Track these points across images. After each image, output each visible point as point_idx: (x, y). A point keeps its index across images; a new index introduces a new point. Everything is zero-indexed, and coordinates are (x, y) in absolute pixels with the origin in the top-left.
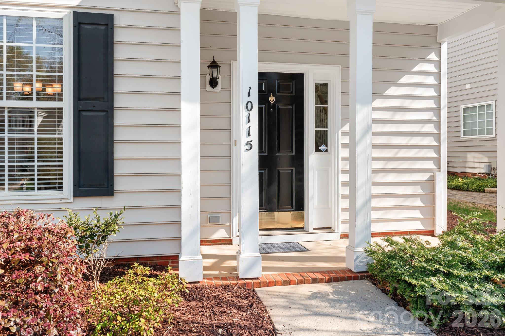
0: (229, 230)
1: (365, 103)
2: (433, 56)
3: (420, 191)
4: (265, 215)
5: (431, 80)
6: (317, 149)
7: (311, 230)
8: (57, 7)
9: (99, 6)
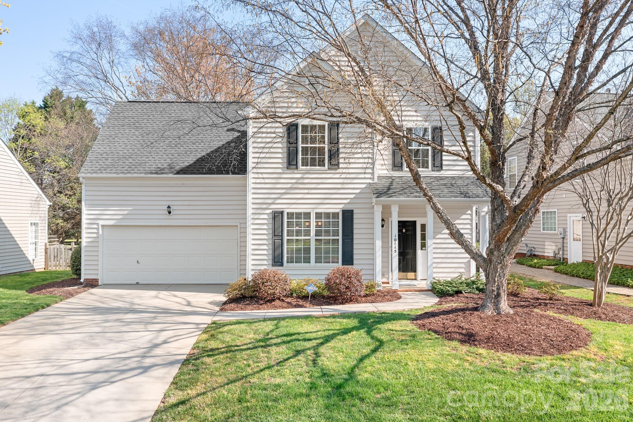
0: (388, 278)
1: (431, 239)
2: (469, 212)
3: (464, 266)
4: (402, 274)
5: (468, 221)
6: (422, 249)
7: (419, 280)
8: (337, 208)
9: (349, 207)
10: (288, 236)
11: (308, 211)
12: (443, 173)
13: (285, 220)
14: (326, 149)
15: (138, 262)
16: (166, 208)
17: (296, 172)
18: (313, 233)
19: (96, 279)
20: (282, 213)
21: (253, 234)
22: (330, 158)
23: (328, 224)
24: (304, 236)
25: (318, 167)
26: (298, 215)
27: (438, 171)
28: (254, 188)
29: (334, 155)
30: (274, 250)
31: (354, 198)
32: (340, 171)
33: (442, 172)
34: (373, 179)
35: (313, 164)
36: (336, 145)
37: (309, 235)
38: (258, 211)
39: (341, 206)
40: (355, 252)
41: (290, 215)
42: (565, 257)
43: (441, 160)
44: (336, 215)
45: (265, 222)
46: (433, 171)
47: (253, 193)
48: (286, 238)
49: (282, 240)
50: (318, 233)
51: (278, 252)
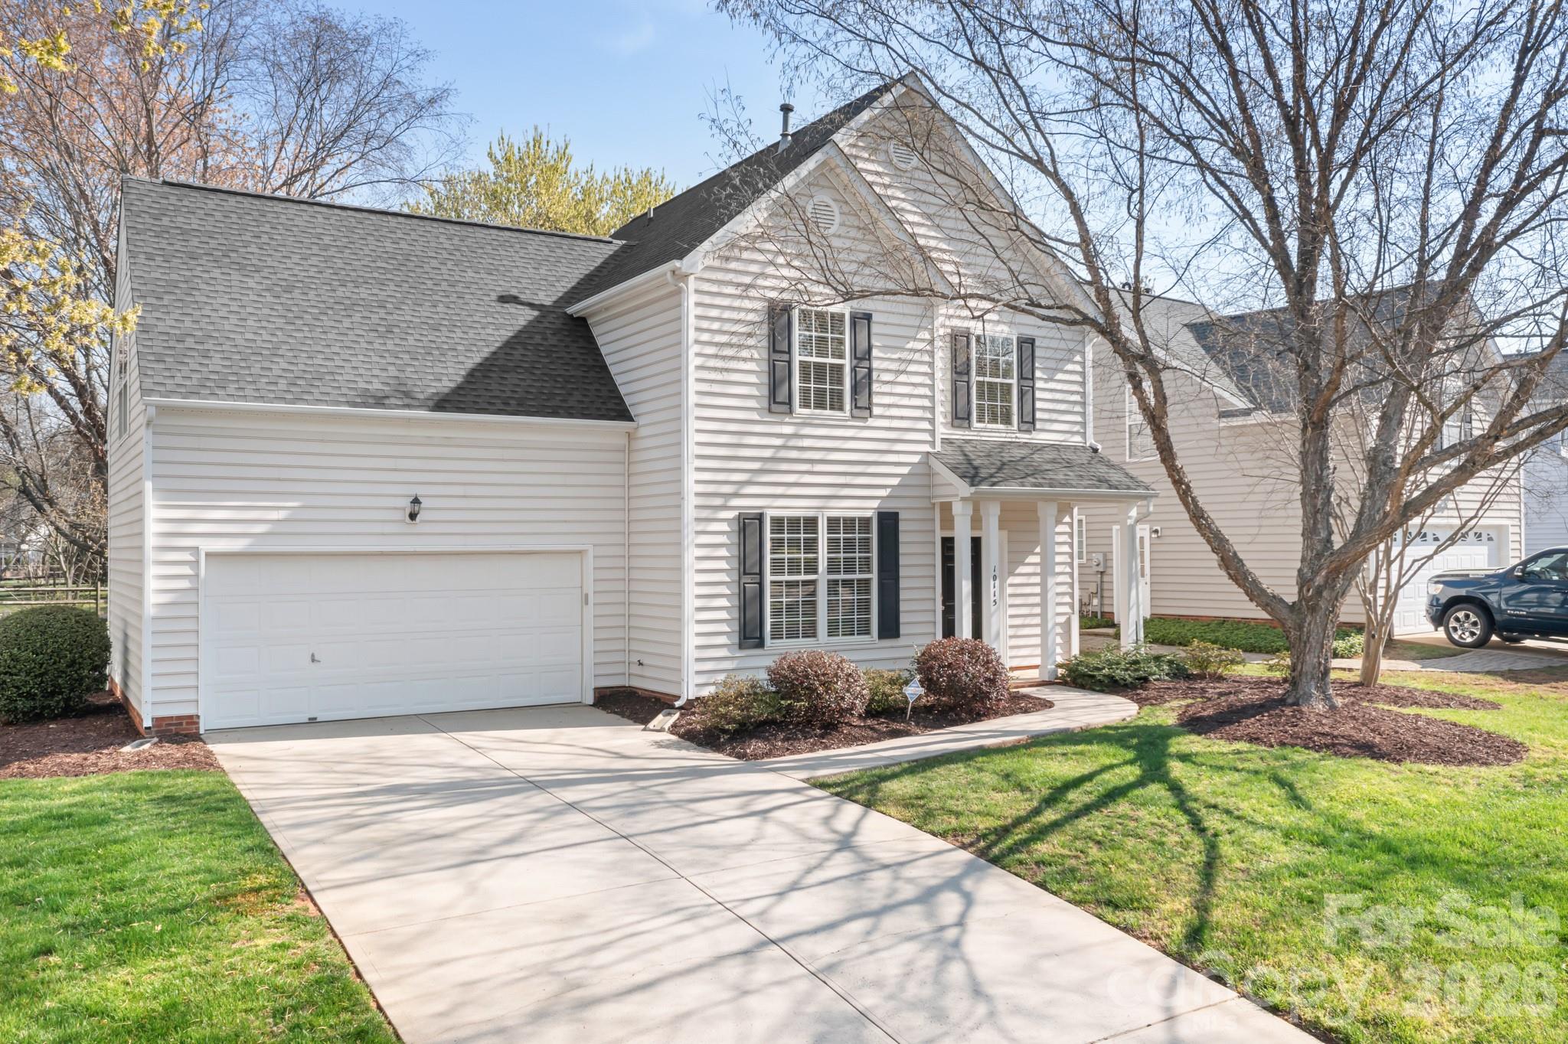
2: (1068, 519)
5: (1065, 538)
8: (868, 509)
9: (891, 506)
10: (772, 574)
11: (810, 514)
12: (1039, 437)
13: (768, 535)
14: (847, 370)
15: (313, 660)
16: (406, 503)
17: (787, 420)
18: (822, 565)
19: (191, 717)
20: (760, 518)
21: (699, 571)
22: (855, 390)
23: (849, 545)
24: (806, 573)
25: (828, 412)
26: (794, 523)
27: (1028, 431)
28: (699, 457)
29: (863, 385)
30: (743, 608)
31: (898, 485)
32: (871, 422)
33: (1034, 435)
34: (933, 444)
35: (820, 405)
36: (866, 364)
37: (815, 572)
38: (708, 512)
39: (875, 504)
40: (903, 607)
41: (777, 522)
42: (1106, 609)
43: (1034, 410)
44: (865, 523)
45: (723, 539)
46: (1020, 430)
47: (698, 469)
48: (769, 578)
49: (761, 584)
50: (833, 567)
51: (752, 612)
